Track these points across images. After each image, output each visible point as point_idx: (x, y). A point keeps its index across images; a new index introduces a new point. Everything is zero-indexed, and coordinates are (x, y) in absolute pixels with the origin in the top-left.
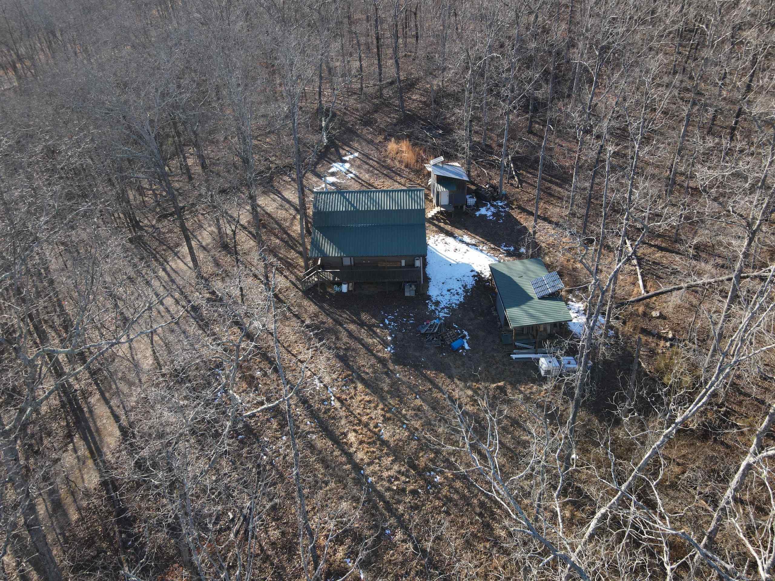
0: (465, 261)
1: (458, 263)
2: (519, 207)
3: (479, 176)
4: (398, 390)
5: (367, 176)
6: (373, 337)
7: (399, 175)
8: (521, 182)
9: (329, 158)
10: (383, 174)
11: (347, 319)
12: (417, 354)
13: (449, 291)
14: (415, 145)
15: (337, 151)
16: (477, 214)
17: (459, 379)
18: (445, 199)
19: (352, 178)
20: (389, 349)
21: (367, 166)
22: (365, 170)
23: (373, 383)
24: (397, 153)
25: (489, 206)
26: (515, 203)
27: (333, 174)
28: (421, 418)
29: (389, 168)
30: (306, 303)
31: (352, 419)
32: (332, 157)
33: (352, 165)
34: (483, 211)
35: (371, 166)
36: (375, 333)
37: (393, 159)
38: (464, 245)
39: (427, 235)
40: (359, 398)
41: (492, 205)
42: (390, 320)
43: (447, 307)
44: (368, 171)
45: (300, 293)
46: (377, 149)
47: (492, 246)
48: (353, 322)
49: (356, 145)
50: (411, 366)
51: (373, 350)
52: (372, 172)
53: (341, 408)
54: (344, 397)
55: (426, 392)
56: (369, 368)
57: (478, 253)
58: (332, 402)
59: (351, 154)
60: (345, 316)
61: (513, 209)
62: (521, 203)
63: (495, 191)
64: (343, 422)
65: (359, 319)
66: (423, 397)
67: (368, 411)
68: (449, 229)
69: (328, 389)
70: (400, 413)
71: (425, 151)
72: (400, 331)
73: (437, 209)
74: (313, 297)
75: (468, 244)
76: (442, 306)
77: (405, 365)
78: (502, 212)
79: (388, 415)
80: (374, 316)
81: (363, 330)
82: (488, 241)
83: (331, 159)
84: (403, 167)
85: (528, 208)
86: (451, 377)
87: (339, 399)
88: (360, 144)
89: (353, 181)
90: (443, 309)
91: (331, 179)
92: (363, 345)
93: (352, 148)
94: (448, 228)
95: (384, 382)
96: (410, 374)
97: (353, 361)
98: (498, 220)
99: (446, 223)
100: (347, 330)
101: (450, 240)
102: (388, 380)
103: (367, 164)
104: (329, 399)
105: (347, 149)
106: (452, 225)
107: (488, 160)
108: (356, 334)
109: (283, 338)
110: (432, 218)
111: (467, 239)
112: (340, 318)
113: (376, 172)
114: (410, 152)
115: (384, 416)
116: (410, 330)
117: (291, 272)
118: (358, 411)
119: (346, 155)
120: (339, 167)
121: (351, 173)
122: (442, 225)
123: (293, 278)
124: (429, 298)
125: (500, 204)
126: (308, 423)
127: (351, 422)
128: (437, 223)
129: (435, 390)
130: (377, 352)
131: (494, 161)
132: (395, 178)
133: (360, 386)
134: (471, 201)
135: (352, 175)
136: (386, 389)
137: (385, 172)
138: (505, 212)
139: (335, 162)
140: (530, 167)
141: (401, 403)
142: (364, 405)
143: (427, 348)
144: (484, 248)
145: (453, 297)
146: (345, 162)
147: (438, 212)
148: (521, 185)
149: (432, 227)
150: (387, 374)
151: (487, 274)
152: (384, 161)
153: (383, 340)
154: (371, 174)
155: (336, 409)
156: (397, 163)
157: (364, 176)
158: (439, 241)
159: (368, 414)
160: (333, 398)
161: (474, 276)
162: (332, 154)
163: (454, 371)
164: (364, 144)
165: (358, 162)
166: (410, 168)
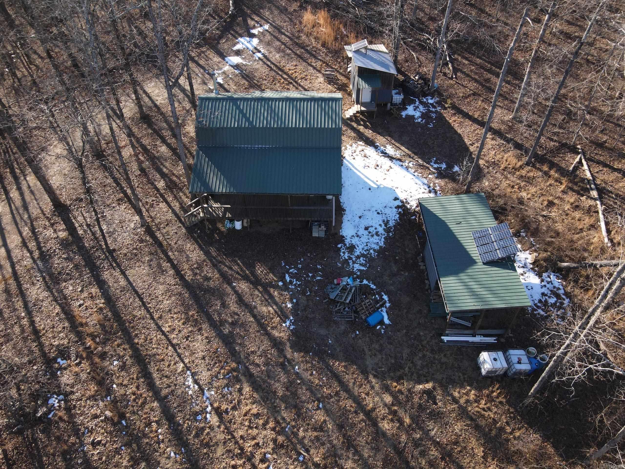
0: (387, 184)
1: (378, 187)
2: (454, 107)
3: (407, 61)
4: (295, 394)
5: (277, 56)
6: (269, 304)
7: (315, 57)
8: (455, 70)
9: (234, 30)
10: (296, 54)
11: (238, 273)
12: (323, 332)
13: (366, 229)
14: (334, 17)
15: (245, 21)
16: (404, 114)
17: (375, 376)
18: (366, 96)
19: (259, 58)
20: (288, 323)
21: (278, 43)
22: (275, 49)
23: (265, 382)
24: (314, 27)
25: (417, 103)
26: (449, 101)
27: (238, 53)
28: (323, 444)
29: (302, 46)
30: (189, 245)
31: (231, 445)
32: (238, 29)
33: (261, 41)
34: (410, 111)
35: (283, 43)
36: (272, 297)
37: (308, 35)
38: (387, 160)
39: (344, 144)
40: (245, 409)
41: (421, 103)
42: (292, 276)
43: (363, 255)
44: (279, 50)
45: (184, 230)
46: (291, 19)
47: (420, 161)
48: (245, 278)
49: (267, 14)
50: (316, 354)
51: (268, 325)
52: (283, 51)
53: (219, 427)
54: (224, 407)
55: (332, 397)
56: (261, 356)
57: (403, 172)
58: (208, 416)
59: (261, 26)
60: (236, 268)
61: (445, 109)
62: (455, 100)
63: (425, 83)
64: (220, 451)
65: (253, 273)
66: (328, 406)
67: (255, 431)
68: (369, 136)
69: (203, 394)
70: (296, 435)
71: (345, 26)
72: (304, 293)
73: (356, 108)
74: (199, 237)
75: (391, 158)
76: (357, 252)
77: (307, 352)
78: (432, 112)
79: (280, 439)
80: (272, 270)
81: (257, 292)
82: (415, 154)
83: (237, 32)
84: (319, 46)
85: (464, 109)
86: (365, 372)
87: (218, 411)
88: (272, 13)
89: (261, 62)
90: (358, 257)
91: (235, 60)
92: (254, 316)
93: (262, 18)
94: (369, 133)
95: (279, 381)
96: (313, 366)
97: (240, 344)
98: (427, 123)
99: (366, 127)
100: (236, 292)
101: (370, 151)
102: (283, 378)
103: (279, 40)
104: (203, 411)
105: (257, 19)
106: (374, 130)
107: (419, 40)
108: (247, 298)
109: (154, 303)
110: (350, 119)
111: (390, 150)
112: (230, 272)
113: (288, 51)
114: (329, 26)
115: (275, 441)
116: (316, 292)
117: (175, 197)
118: (241, 433)
119: (254, 27)
120: (246, 43)
121: (259, 52)
122: (361, 128)
123: (176, 205)
124: (342, 239)
125: (430, 101)
126: (172, 454)
127: (229, 451)
128: (355, 125)
129: (343, 394)
130: (273, 328)
131: (425, 41)
132: (310, 61)
133: (247, 389)
134: (398, 98)
135: (259, 55)
136: (280, 393)
137: (298, 52)
138: (436, 112)
139: (241, 36)
140: (466, 50)
141: (299, 416)
142: (250, 422)
143: (336, 323)
144: (411, 165)
145: (372, 240)
146: (252, 36)
147: (358, 112)
148: (456, 75)
149: (349, 131)
150: (282, 365)
151: (413, 204)
152: (299, 37)
153: (281, 309)
154: (282, 54)
155: (211, 428)
156: (313, 40)
157: (274, 56)
158: (357, 152)
159: (254, 438)
160: (209, 409)
161: (398, 207)
162: (238, 24)
163: (370, 362)
164: (276, 12)
165: (268, 37)
166: (327, 48)
